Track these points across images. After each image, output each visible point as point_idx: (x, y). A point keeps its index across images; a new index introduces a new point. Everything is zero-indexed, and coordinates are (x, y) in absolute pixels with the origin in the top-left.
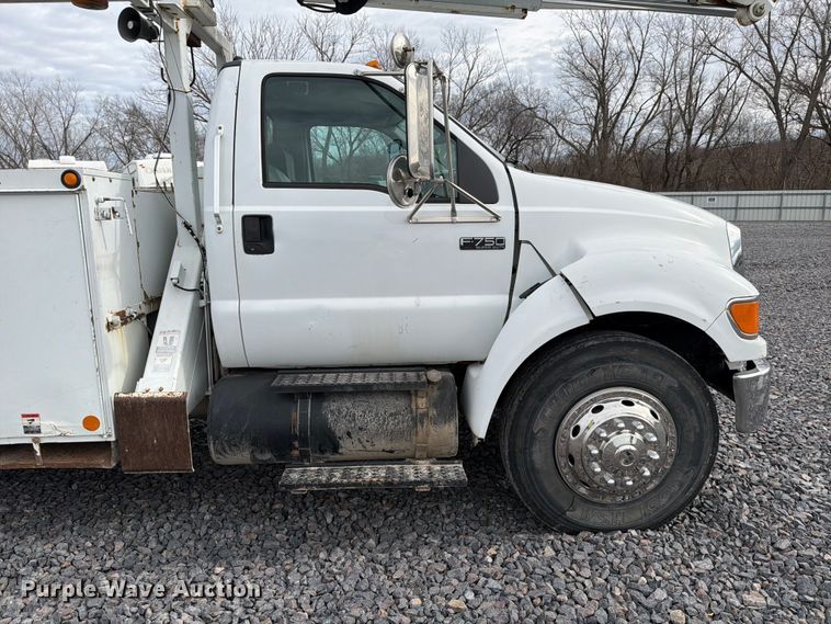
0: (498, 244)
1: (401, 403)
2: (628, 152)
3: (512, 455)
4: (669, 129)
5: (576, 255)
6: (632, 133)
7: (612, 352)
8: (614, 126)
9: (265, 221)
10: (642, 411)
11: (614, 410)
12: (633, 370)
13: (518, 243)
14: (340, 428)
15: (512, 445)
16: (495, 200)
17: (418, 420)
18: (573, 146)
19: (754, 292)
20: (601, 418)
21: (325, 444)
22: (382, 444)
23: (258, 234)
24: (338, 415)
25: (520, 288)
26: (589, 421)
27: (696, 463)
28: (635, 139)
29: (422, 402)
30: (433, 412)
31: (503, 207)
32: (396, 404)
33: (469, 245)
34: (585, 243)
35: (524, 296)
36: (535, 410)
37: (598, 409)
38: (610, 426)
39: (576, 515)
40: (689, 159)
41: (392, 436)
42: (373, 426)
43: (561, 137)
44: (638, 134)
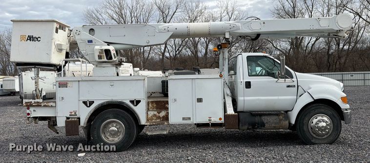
0: (294, 86)
1: (277, 117)
2: (309, 54)
3: (300, 128)
4: (328, 44)
5: (310, 88)
6: (310, 45)
7: (318, 107)
8: (301, 42)
9: (250, 82)
10: (325, 119)
11: (319, 118)
12: (323, 110)
13: (298, 86)
14: (265, 121)
15: (299, 126)
16: (293, 78)
17: (280, 120)
18: (282, 51)
19: (345, 95)
20: (317, 120)
21: (263, 125)
22: (273, 125)
23: (248, 85)
24: (265, 119)
25: (299, 95)
26: (315, 121)
27: (337, 130)
28: (312, 47)
29: (281, 117)
30: (283, 119)
31: (294, 79)
32: (276, 117)
33: (288, 86)
34: (311, 86)
35: (300, 96)
36: (304, 119)
37: (316, 118)
38: (319, 121)
39: (313, 141)
40: (339, 58)
41: (275, 123)
42: (272, 121)
43: (276, 48)
44: (313, 45)
